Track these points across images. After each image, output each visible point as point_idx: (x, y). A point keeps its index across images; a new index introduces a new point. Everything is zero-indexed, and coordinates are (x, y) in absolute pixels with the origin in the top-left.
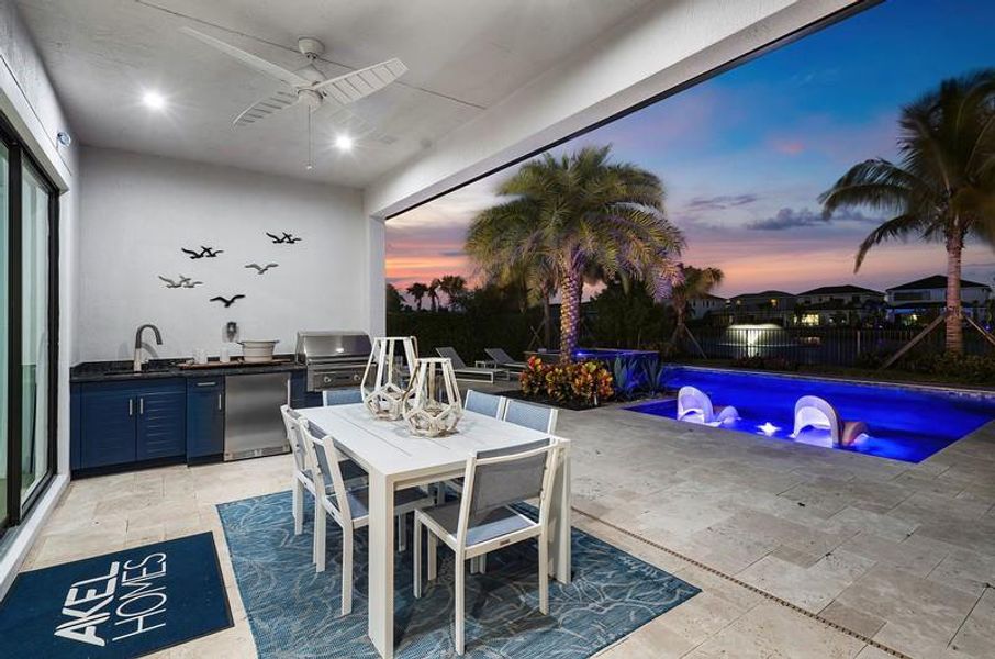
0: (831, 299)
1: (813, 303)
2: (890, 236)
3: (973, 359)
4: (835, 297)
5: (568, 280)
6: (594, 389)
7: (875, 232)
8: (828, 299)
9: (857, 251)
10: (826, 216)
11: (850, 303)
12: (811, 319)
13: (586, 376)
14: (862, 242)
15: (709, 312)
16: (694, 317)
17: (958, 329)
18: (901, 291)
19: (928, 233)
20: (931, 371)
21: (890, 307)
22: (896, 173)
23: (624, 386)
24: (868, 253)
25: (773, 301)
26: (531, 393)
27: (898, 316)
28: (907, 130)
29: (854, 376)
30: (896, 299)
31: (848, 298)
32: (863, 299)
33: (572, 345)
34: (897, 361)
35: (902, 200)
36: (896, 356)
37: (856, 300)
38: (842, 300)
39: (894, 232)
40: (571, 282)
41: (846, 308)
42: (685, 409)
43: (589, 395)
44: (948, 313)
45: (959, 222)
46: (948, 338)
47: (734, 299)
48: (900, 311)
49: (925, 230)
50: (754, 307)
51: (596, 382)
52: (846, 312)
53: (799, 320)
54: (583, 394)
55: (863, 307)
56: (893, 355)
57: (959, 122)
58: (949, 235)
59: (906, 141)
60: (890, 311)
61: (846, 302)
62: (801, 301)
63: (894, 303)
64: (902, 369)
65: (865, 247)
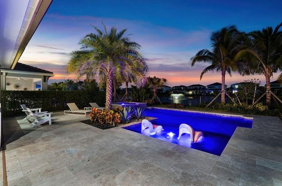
0: (195, 87)
1: (191, 88)
2: (208, 71)
3: (228, 105)
4: (196, 87)
5: (108, 80)
6: (113, 120)
7: (205, 69)
8: (194, 88)
9: (201, 74)
10: (193, 64)
11: (199, 89)
12: (190, 93)
13: (110, 116)
14: (202, 72)
15: (167, 90)
16: (164, 92)
17: (224, 96)
18: (210, 86)
19: (218, 70)
20: (218, 108)
21: (207, 90)
22: (210, 53)
23: (127, 117)
24: (203, 75)
25: (182, 88)
26: (93, 121)
27: (209, 92)
28: (213, 41)
29: (199, 110)
30: (209, 88)
31: (198, 87)
32: (202, 88)
33: (110, 103)
34: (210, 105)
35: (211, 60)
36: (209, 104)
37: (200, 88)
38: (197, 88)
39: (209, 69)
40: (109, 80)
41: (198, 90)
42: (144, 127)
43: (111, 123)
44: (222, 92)
45: (225, 67)
46: (222, 99)
47: (173, 87)
48: (209, 91)
49: (217, 69)
50: (178, 89)
51: (114, 118)
52: (198, 91)
53: (188, 93)
54: (109, 122)
55: (202, 90)
56: (209, 103)
57: (225, 40)
58: (222, 70)
59: (213, 44)
60: (207, 91)
61: (198, 88)
62: (188, 88)
63: (208, 89)
64: (211, 108)
65: (203, 73)
